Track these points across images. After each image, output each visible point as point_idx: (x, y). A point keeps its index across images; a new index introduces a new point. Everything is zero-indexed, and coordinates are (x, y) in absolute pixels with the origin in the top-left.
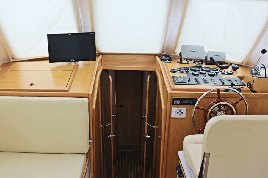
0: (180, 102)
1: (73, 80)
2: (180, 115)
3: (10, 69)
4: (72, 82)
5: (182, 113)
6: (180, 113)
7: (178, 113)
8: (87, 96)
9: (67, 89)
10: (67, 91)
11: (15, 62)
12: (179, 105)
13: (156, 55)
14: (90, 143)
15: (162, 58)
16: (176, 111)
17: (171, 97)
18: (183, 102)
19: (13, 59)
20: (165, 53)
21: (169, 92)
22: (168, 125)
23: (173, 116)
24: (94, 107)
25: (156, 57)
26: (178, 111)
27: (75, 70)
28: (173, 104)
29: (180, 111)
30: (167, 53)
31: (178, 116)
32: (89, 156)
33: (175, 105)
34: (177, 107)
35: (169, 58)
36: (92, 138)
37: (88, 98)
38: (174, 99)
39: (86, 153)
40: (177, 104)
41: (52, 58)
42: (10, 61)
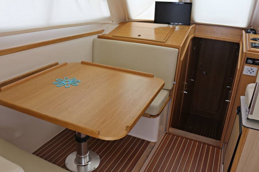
0: (253, 61)
1: (169, 37)
2: (251, 73)
3: (126, 25)
4: (168, 38)
5: (253, 72)
6: (251, 71)
7: (249, 71)
8: (178, 47)
9: (164, 41)
10: (164, 42)
11: (129, 21)
12: (252, 64)
13: (243, 29)
14: (174, 84)
15: (247, 31)
16: (248, 69)
17: (245, 56)
18: (256, 62)
19: (128, 19)
20: (252, 28)
21: (244, 51)
22: (239, 79)
23: (244, 73)
24: (182, 59)
25: (242, 31)
26: (250, 69)
27: (172, 30)
28: (246, 63)
29: (252, 69)
30: (253, 27)
31: (249, 74)
32: (171, 94)
33: (248, 63)
34: (250, 66)
35: (254, 32)
36: (176, 80)
37: (179, 49)
38: (248, 59)
39: (170, 90)
40: (249, 63)
41: (157, 21)
42: (126, 20)
